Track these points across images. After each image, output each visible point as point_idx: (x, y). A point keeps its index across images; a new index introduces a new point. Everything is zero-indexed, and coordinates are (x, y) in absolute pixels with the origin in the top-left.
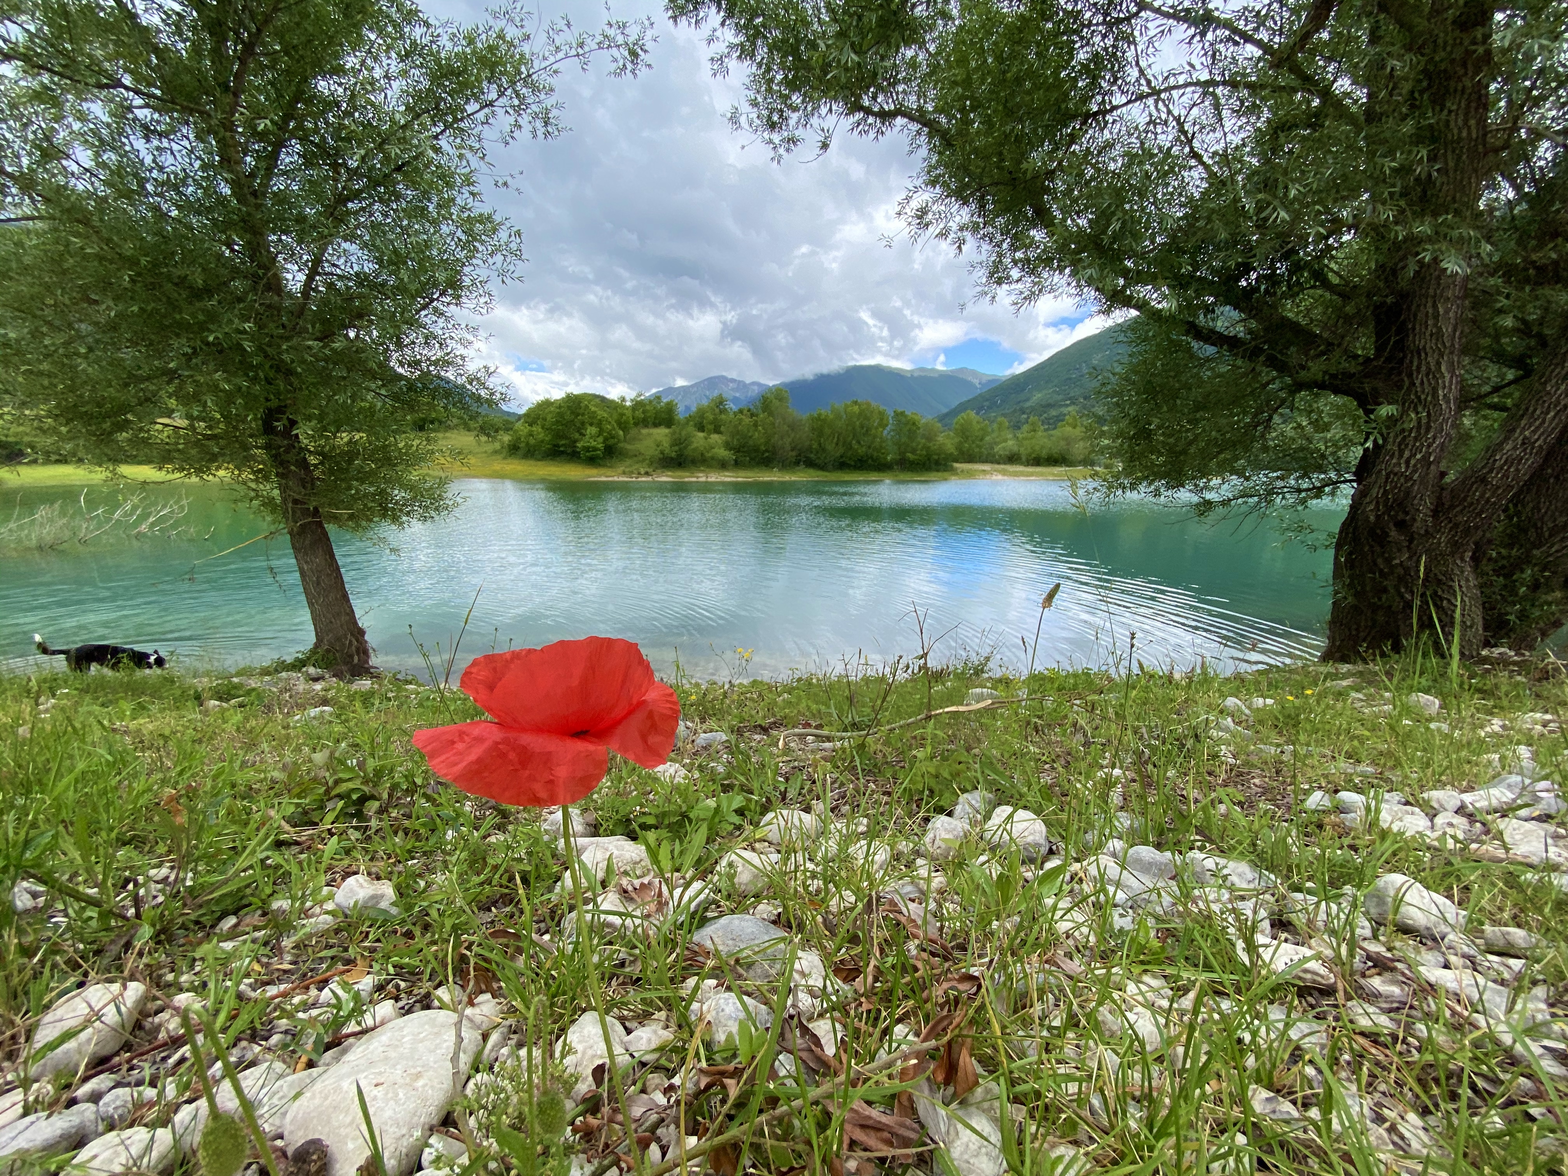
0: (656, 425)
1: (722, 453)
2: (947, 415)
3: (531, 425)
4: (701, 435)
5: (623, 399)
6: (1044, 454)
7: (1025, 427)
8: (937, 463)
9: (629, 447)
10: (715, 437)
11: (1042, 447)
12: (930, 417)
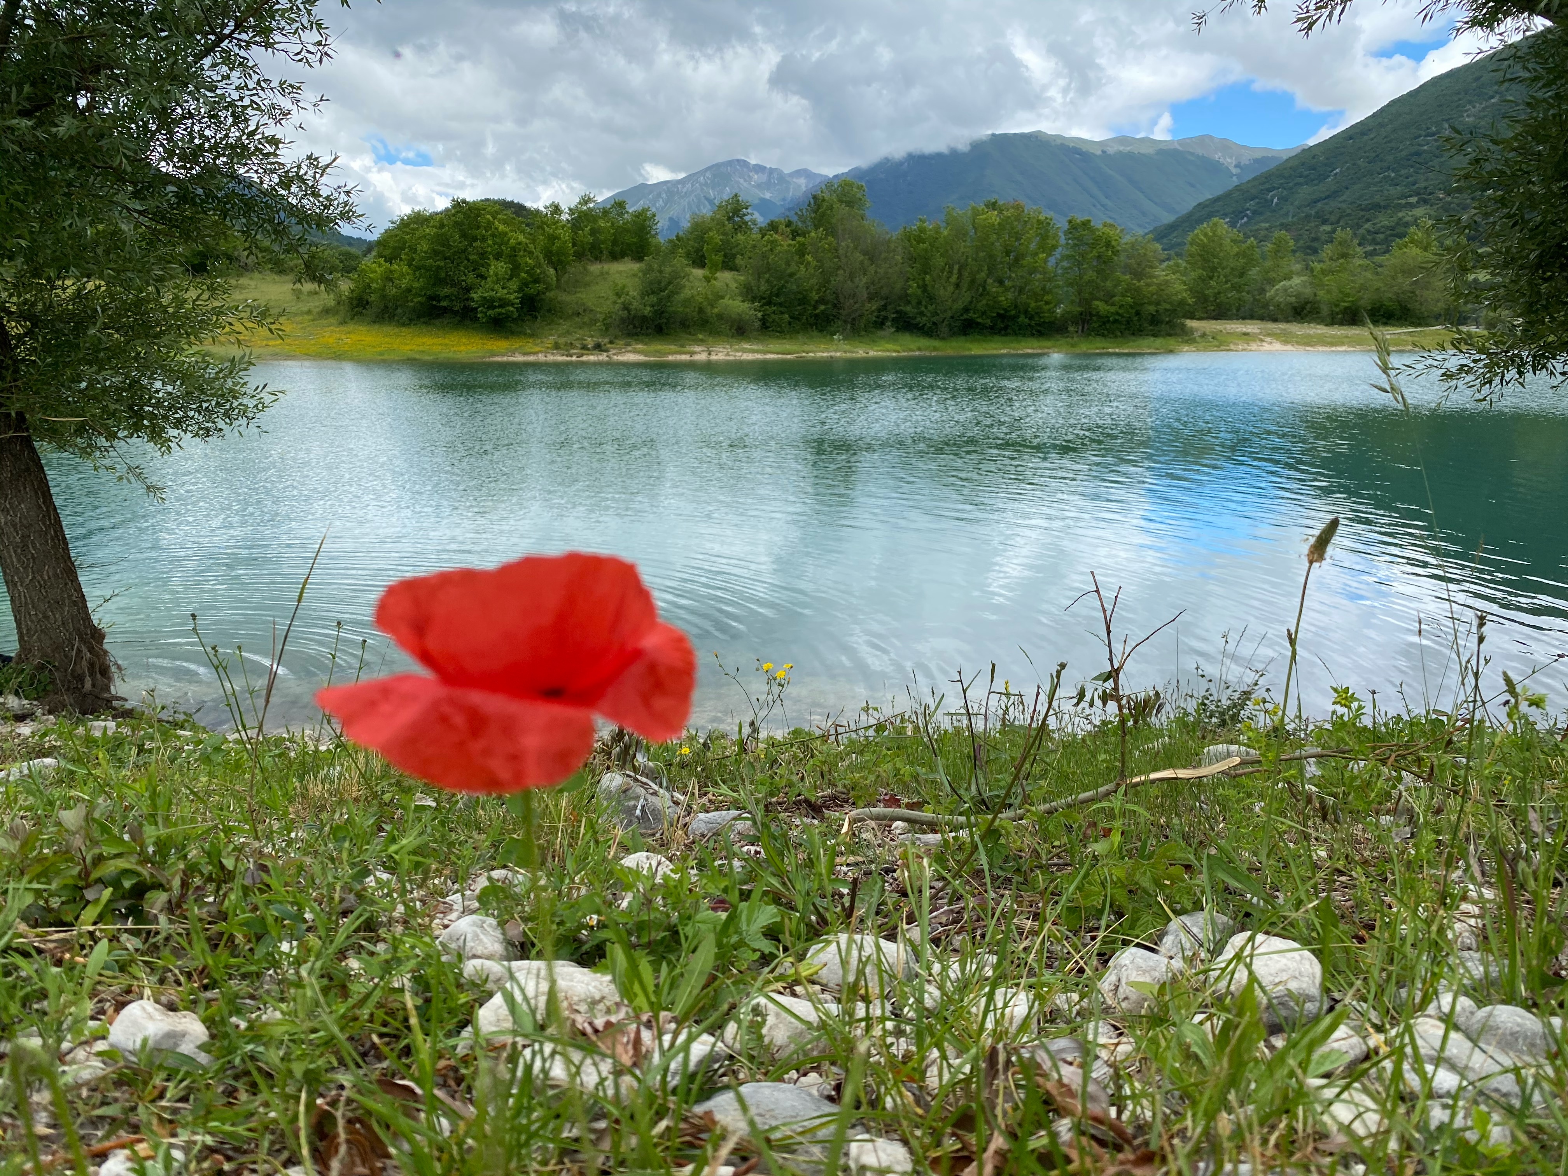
0: (615, 257)
1: (738, 306)
2: (1172, 227)
3: (390, 260)
4: (699, 272)
5: (556, 209)
6: (1366, 300)
7: (1328, 250)
8: (1155, 320)
9: (564, 297)
10: (725, 277)
11: (1363, 287)
12: (1141, 232)
